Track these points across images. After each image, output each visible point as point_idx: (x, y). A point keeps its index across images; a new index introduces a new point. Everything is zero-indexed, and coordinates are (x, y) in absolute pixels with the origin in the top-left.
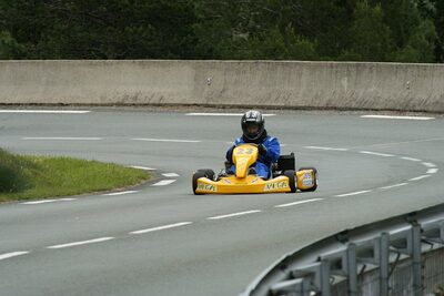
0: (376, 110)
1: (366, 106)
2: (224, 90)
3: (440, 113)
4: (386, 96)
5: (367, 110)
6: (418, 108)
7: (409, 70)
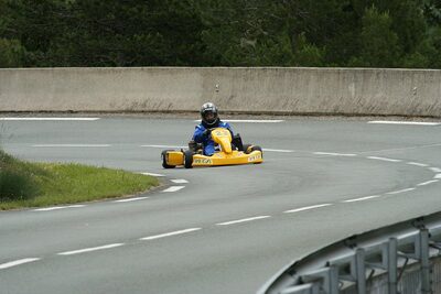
0: (383, 116)
1: (374, 112)
2: (232, 97)
5: (374, 115)
6: (424, 113)
7: (415, 75)
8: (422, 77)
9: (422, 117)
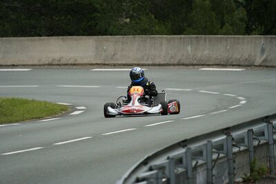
1: (203, 63)
2: (114, 55)
3: (248, 66)
7: (229, 40)
8: (233, 41)
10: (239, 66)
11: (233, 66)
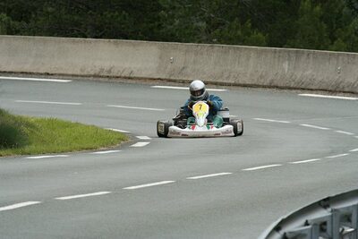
0: (311, 90)
1: (303, 86)
2: (184, 68)
4: (320, 79)
5: (304, 89)
6: (347, 90)
7: (340, 58)
8: (346, 59)
9: (344, 92)
10: (352, 93)
11: (345, 92)
